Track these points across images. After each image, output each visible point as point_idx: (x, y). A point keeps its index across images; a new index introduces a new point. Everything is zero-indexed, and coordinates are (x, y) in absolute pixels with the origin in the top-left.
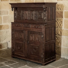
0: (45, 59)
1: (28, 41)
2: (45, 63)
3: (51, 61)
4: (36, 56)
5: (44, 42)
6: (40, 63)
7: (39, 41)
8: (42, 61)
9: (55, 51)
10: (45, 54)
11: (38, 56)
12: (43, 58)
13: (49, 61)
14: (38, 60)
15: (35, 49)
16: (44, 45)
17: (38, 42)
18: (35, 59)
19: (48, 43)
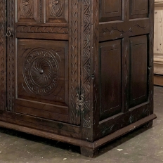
0: (98, 118)
1: (7, 25)
2: (95, 139)
3: (133, 127)
4: (46, 101)
5: (92, 17)
6: (69, 140)
7: (63, 20)
8: (77, 129)
9: (149, 73)
10: (95, 90)
11: (55, 102)
12: (87, 112)
13: (117, 128)
14: (59, 128)
15: (43, 65)
16: (90, 37)
17: (58, 23)
18: (41, 122)
19: (115, 27)
